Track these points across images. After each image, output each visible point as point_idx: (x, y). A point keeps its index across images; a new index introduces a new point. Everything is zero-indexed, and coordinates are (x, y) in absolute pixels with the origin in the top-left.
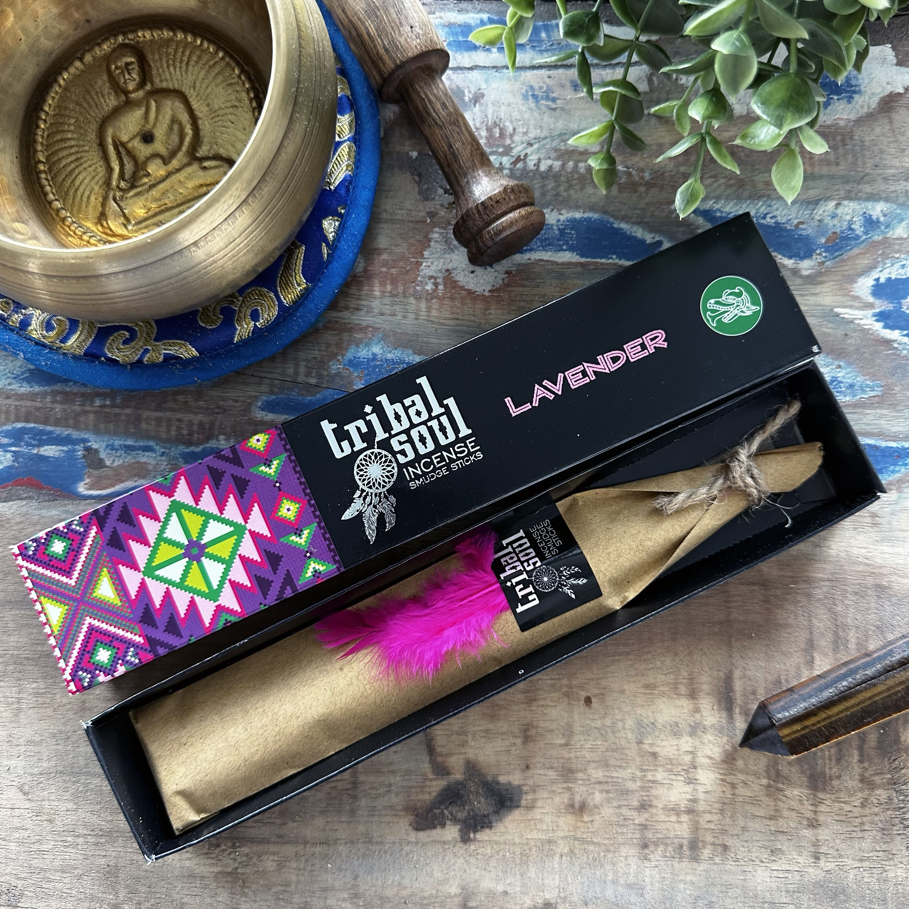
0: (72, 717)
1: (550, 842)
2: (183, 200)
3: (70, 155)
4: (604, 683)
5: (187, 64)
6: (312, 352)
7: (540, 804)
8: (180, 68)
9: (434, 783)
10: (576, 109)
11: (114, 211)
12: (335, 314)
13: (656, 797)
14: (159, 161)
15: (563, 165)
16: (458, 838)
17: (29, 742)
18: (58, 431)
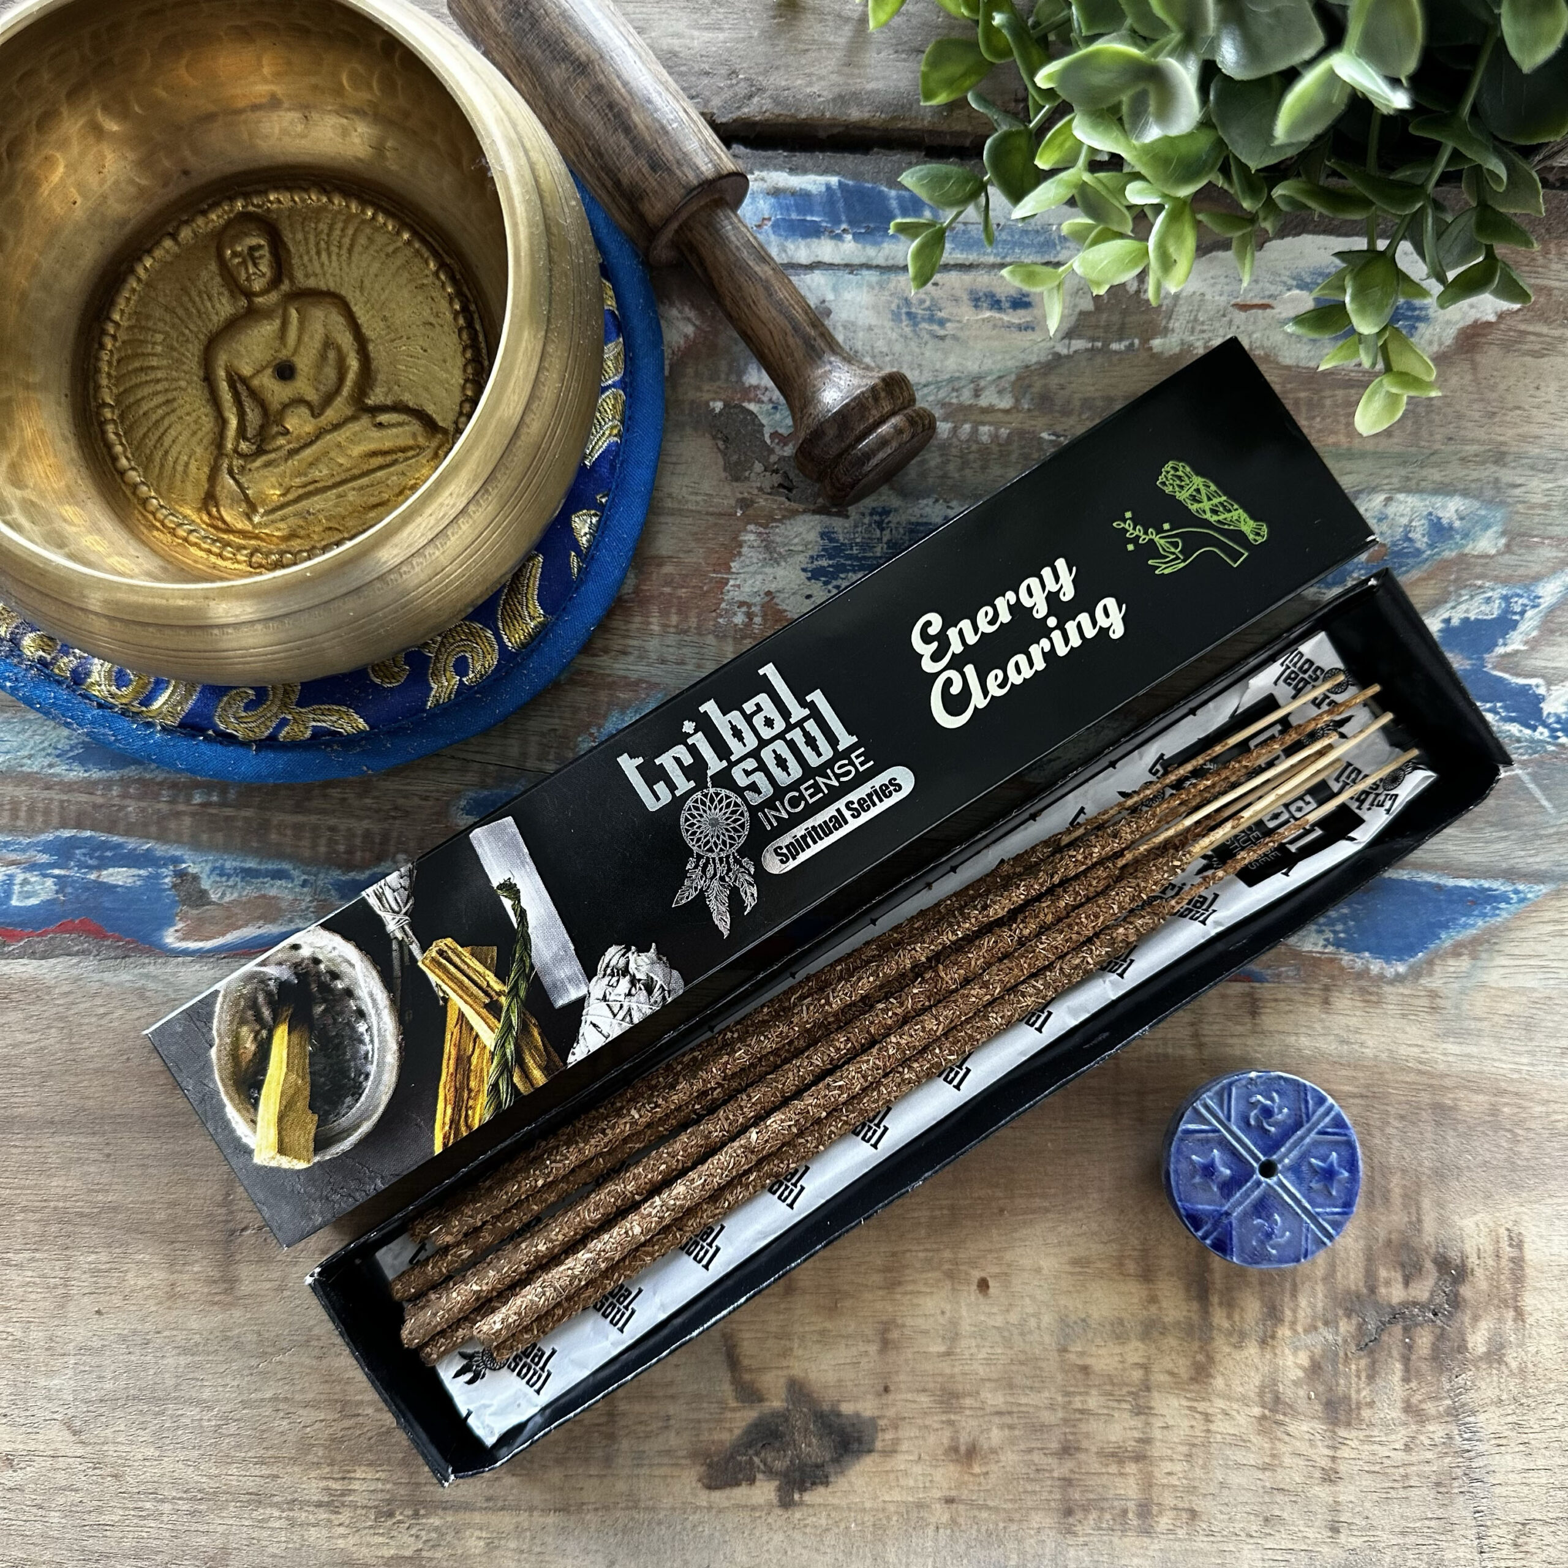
0: (153, 1309)
1: (920, 1505)
2: (343, 476)
3: (156, 393)
4: (1008, 1256)
5: (350, 251)
6: (550, 720)
7: (904, 1447)
8: (339, 255)
9: (738, 1415)
10: (976, 337)
11: (231, 492)
12: (588, 660)
13: (1087, 1435)
14: (304, 411)
15: (955, 430)
16: (775, 1501)
17: (82, 1349)
18: (131, 843)
